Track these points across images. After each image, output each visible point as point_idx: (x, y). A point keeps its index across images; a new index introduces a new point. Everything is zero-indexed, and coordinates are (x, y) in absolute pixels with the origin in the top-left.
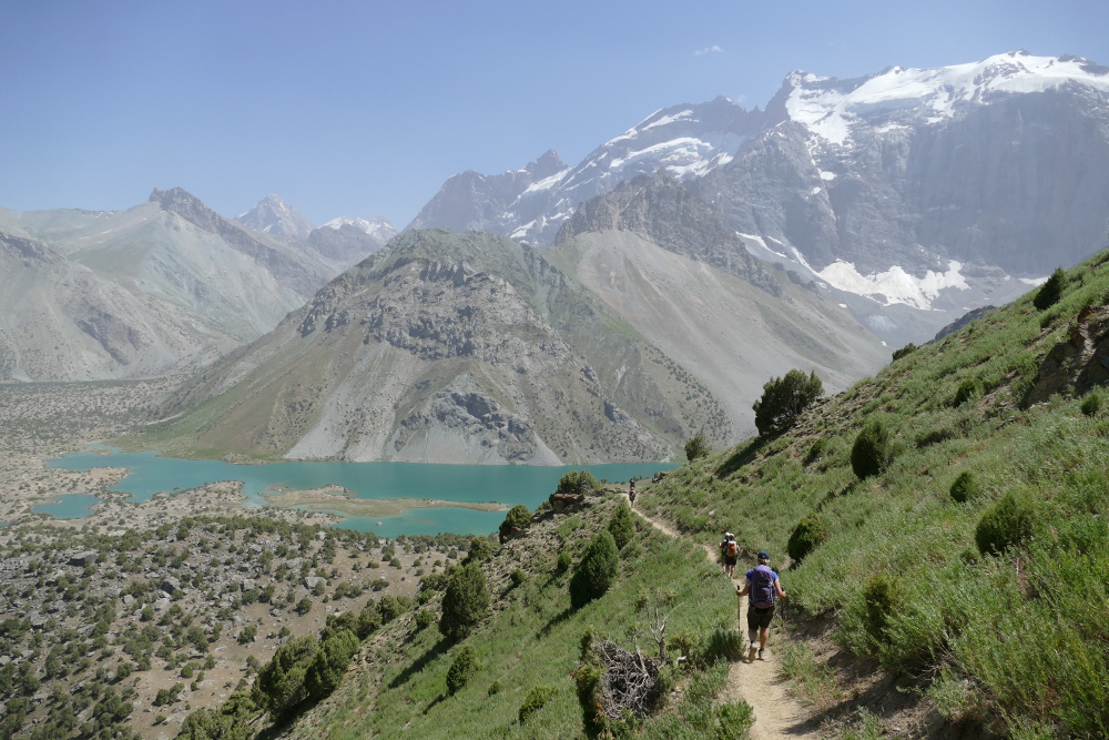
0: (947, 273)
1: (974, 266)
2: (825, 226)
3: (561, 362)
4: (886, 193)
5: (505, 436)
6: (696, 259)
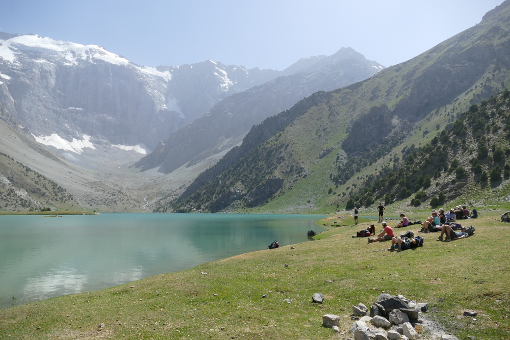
0: (83, 141)
1: (96, 139)
2: (9, 104)
4: (44, 94)
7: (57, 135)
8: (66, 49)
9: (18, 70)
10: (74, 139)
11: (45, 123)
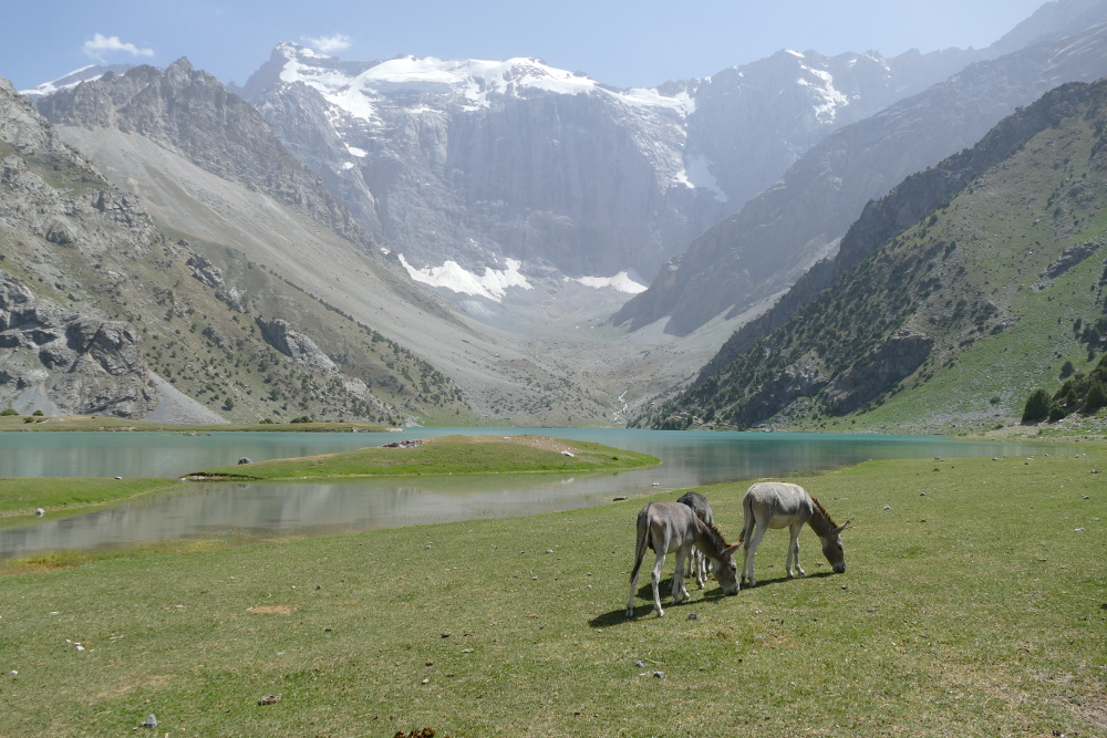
0: (505, 271)
1: (532, 266)
2: (365, 207)
4: (428, 180)
7: (454, 263)
8: (466, 75)
9: (378, 135)
10: (489, 270)
11: (432, 239)
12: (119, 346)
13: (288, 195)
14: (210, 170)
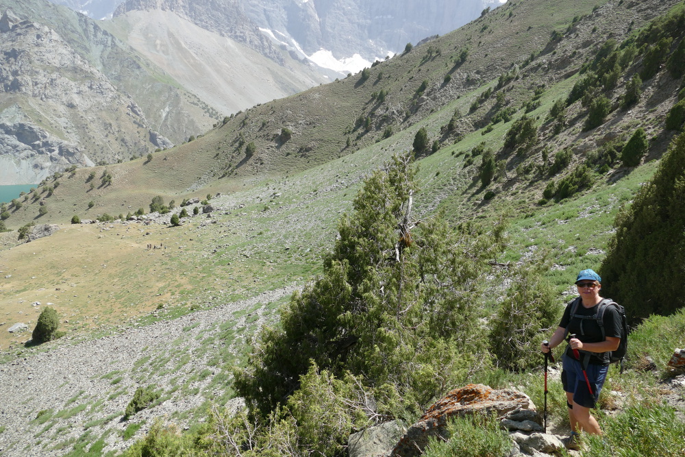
2: (312, 25)
3: (109, 100)
5: (56, 160)
6: (223, 36)
11: (348, 41)
12: (74, 153)
13: (240, 37)
14: (203, 27)
